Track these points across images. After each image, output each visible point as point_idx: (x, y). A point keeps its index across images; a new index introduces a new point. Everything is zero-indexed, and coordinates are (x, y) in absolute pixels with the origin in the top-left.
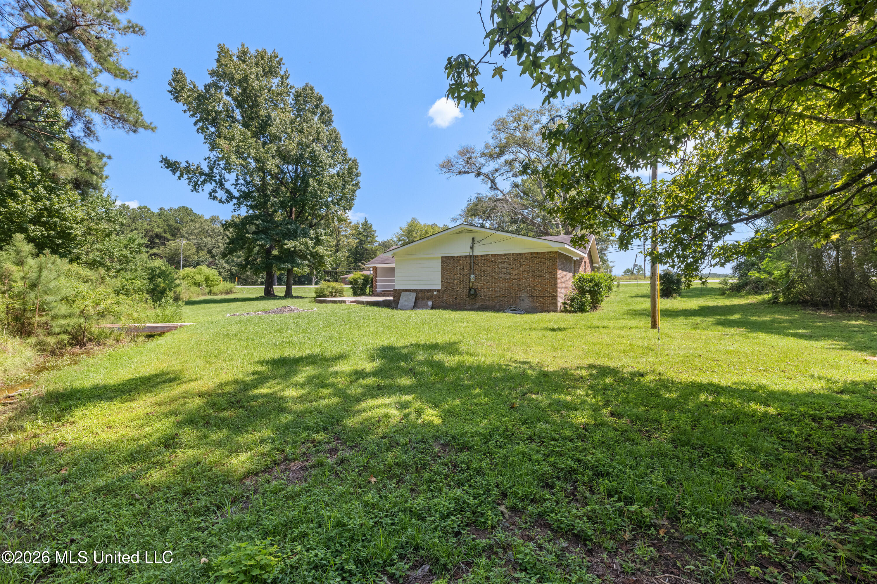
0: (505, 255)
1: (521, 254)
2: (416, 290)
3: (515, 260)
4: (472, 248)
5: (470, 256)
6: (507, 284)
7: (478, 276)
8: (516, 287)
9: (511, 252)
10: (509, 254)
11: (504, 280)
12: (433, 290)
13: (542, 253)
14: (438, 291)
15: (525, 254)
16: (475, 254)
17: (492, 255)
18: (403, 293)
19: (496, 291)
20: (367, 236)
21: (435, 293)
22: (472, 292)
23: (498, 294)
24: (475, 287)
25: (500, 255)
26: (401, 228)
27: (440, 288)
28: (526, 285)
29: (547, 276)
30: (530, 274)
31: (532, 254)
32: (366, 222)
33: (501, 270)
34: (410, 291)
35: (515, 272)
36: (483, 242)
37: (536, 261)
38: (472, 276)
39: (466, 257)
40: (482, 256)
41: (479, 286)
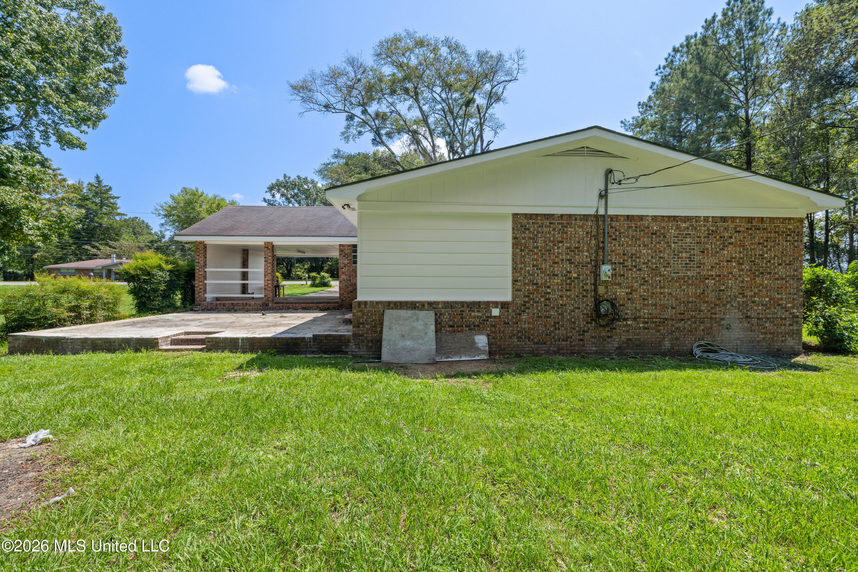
0: (687, 219)
1: (724, 219)
2: (432, 305)
3: (710, 234)
4: (603, 196)
5: (597, 217)
6: (691, 290)
7: (620, 269)
8: (711, 296)
9: (702, 213)
10: (697, 219)
11: (685, 280)
12: (488, 305)
13: (772, 220)
14: (504, 305)
15: (733, 219)
16: (611, 212)
17: (655, 218)
18: (389, 314)
19: (664, 307)
20: (102, 204)
21: (496, 312)
22: (604, 308)
23: (669, 313)
24: (610, 295)
25: (674, 218)
26: (172, 197)
27: (508, 297)
28: (735, 291)
29: (781, 271)
30: (746, 267)
31: (750, 220)
32: (99, 182)
33: (676, 254)
34: (413, 306)
35: (709, 261)
36: (643, 182)
37: (759, 236)
38: (606, 269)
39: (585, 217)
40: (629, 218)
41: (621, 293)
